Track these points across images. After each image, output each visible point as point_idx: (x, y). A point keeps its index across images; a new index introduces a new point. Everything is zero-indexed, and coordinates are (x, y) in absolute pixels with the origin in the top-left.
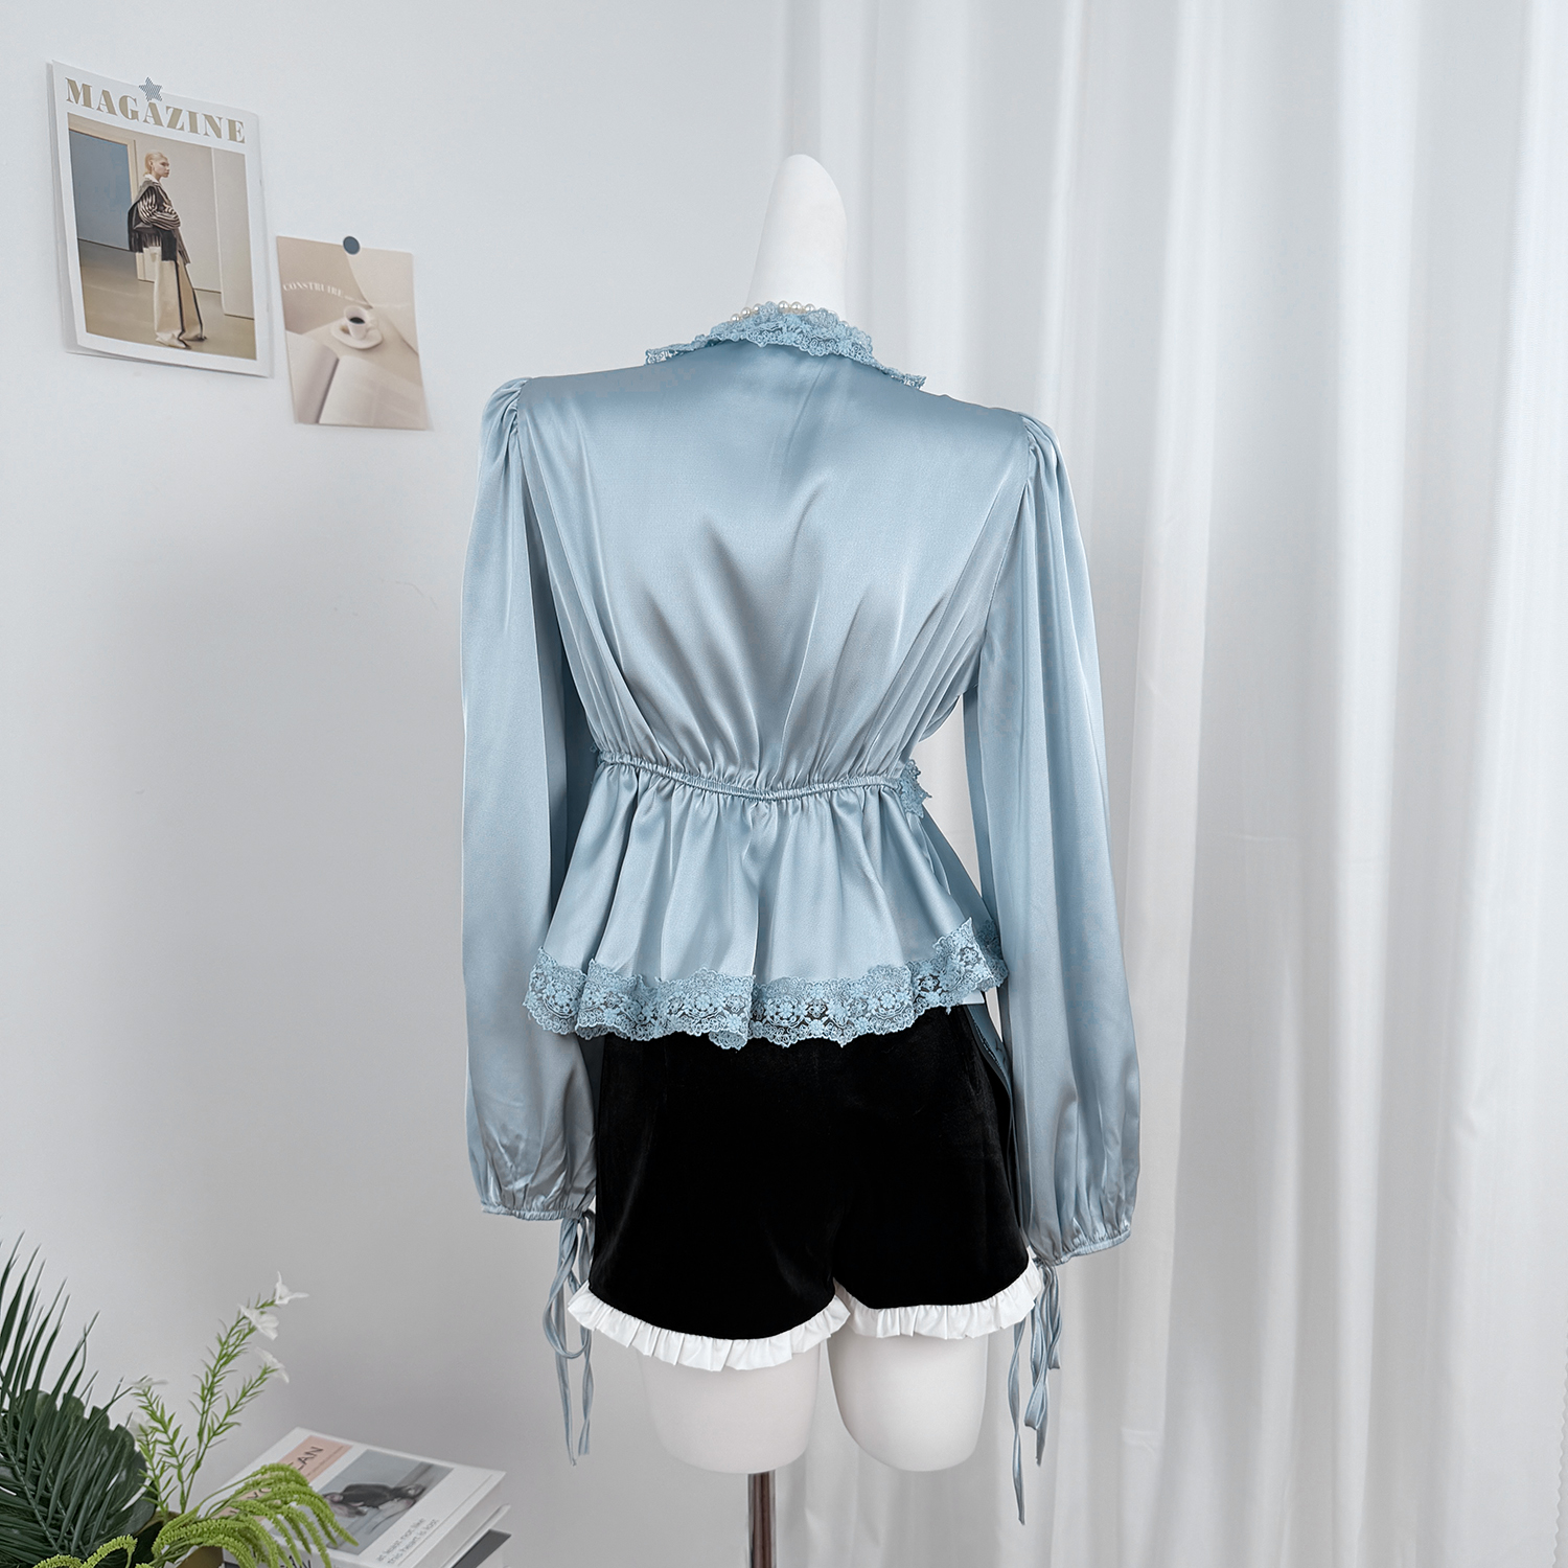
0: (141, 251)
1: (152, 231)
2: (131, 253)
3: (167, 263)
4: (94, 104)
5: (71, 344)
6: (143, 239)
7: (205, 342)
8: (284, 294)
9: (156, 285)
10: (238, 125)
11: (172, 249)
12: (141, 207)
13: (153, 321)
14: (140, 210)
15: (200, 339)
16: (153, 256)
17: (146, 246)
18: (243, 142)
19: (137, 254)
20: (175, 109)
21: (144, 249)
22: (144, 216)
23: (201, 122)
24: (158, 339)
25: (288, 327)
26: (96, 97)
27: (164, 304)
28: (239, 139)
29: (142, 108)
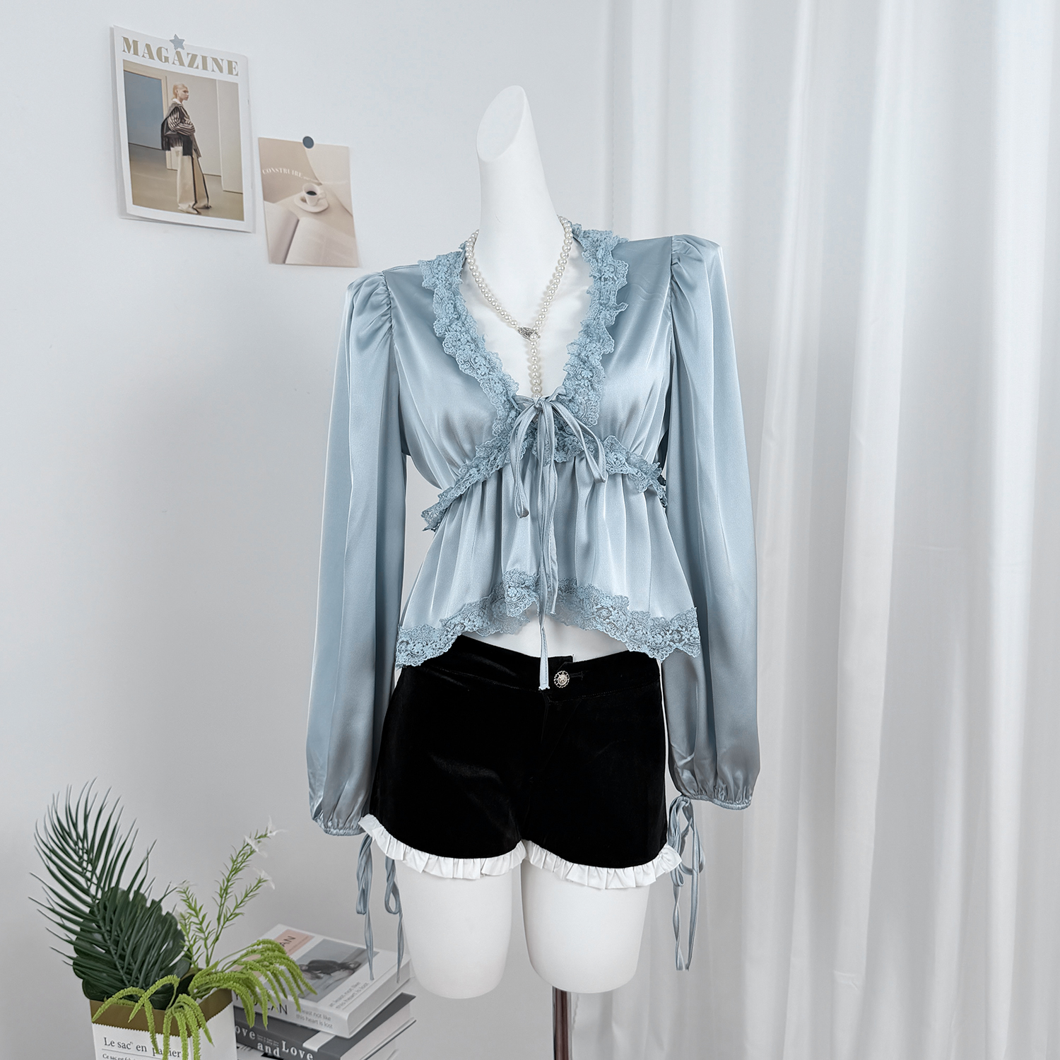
0: (169, 150)
1: (177, 136)
2: (163, 151)
3: (186, 157)
4: (140, 53)
5: (123, 212)
6: (171, 142)
7: (210, 209)
8: (263, 177)
9: (179, 172)
10: (234, 64)
11: (189, 147)
12: (170, 120)
13: (176, 196)
14: (169, 122)
15: (207, 208)
16: (177, 152)
17: (173, 147)
18: (237, 75)
19: (167, 152)
20: (193, 55)
21: (172, 148)
22: (171, 126)
23: (209, 61)
24: (179, 208)
25: (265, 199)
26: (142, 49)
27: (184, 185)
28: (234, 73)
29: (171, 55)
